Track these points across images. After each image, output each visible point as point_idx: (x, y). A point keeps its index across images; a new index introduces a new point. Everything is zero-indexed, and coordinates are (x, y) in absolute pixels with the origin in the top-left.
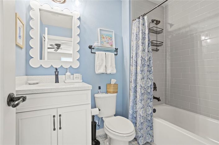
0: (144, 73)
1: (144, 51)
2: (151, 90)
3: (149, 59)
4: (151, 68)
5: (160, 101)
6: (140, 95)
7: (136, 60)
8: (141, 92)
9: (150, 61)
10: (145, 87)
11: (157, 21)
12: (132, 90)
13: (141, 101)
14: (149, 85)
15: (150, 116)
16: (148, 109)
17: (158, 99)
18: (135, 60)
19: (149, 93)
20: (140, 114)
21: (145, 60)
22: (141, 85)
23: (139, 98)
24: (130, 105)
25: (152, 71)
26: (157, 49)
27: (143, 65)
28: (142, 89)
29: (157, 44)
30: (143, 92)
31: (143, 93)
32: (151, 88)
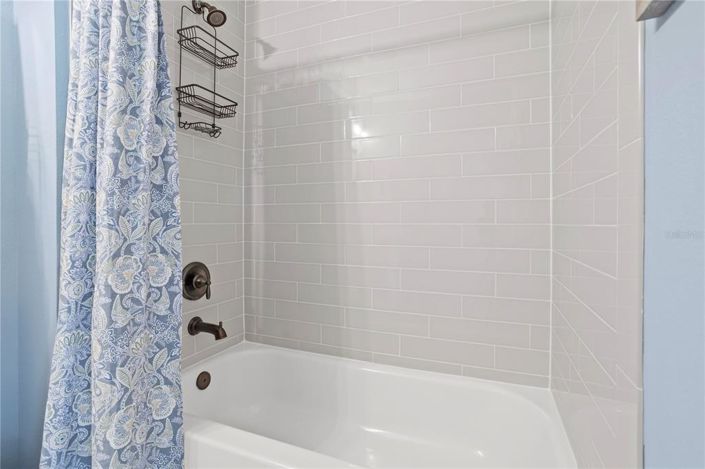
0: (130, 226)
1: (134, 112)
2: (172, 301)
3: (163, 156)
4: (170, 199)
5: (225, 336)
6: (107, 339)
7: (87, 156)
8: (111, 322)
9: (167, 165)
10: (136, 295)
11: (213, 10)
12: (63, 316)
13: (113, 372)
14: (163, 281)
15: (169, 430)
16: (161, 395)
17: (217, 331)
18: (80, 157)
19: (162, 318)
20: (106, 442)
21: (137, 159)
22: (108, 286)
23: (102, 356)
24: (50, 402)
25: (178, 213)
26: (213, 126)
27: (124, 183)
28: (118, 308)
29: (214, 105)
30: (120, 324)
31: (124, 329)
32: (172, 295)
